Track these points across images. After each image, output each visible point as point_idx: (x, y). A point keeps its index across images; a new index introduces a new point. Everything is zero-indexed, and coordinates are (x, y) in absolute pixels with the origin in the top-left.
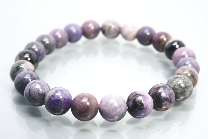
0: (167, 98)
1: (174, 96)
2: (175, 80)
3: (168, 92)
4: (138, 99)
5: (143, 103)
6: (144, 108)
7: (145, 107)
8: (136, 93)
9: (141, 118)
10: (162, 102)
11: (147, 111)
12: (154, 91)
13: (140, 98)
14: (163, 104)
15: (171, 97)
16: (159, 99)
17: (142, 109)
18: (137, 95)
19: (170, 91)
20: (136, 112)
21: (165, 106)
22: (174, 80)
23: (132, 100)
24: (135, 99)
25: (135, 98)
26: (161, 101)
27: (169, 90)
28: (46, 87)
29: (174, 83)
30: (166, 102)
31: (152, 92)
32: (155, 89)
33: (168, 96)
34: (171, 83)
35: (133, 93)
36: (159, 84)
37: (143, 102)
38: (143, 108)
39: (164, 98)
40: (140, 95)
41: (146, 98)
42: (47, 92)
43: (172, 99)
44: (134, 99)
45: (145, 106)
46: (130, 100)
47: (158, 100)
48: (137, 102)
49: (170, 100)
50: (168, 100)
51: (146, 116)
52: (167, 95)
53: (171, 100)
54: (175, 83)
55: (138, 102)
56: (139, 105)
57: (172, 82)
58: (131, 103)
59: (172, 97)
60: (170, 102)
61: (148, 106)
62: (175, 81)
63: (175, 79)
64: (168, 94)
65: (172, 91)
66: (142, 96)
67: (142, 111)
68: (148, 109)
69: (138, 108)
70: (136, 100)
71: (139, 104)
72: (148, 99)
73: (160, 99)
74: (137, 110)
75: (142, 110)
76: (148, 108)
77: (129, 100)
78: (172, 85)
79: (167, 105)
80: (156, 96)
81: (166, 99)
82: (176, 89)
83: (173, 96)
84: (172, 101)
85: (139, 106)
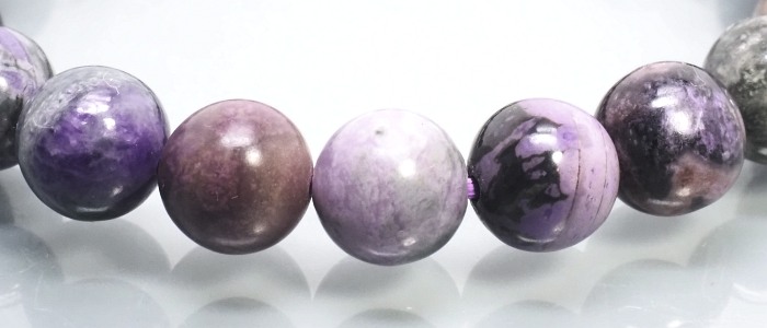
0: (697, 138)
1: (736, 128)
2: (744, 41)
3: (701, 102)
4: (530, 145)
5: (555, 168)
6: (564, 197)
7: (565, 190)
8: (520, 110)
9: (545, 247)
10: (669, 162)
11: (580, 212)
12: (623, 102)
13: (542, 140)
14: (671, 173)
15: (717, 133)
16: (647, 141)
17: (553, 200)
18: (526, 119)
19: (710, 99)
20: (518, 215)
21: (684, 182)
22: (739, 41)
23: (499, 148)
24: (516, 143)
25: (515, 136)
26: (662, 151)
27: (703, 93)
28: (24, 64)
29: (739, 56)
30: (688, 160)
31: (614, 107)
32: (628, 88)
33: (700, 126)
34: (721, 62)
35: (509, 110)
36: (655, 66)
37: (557, 158)
38: (555, 194)
39: (677, 136)
40: (543, 121)
41: (574, 138)
42: (32, 93)
43: (725, 145)
44: (507, 141)
45: (569, 182)
46: (489, 149)
47: (647, 148)
48: (522, 160)
49: (711, 148)
50: (702, 149)
51: (576, 239)
52: (694, 123)
53: (720, 148)
54: (745, 58)
55: (529, 159)
56: (536, 175)
57: (727, 52)
58: (490, 166)
59: (722, 130)
60: (716, 158)
61: (585, 185)
62: (743, 47)
63: (743, 37)
64: (701, 114)
65: (722, 100)
66: (554, 130)
67: (549, 213)
68: (583, 200)
69: (530, 191)
70: (519, 152)
71: (535, 169)
72: (588, 145)
73: (655, 143)
74: (524, 203)
75: (548, 206)
76: (583, 193)
77: (481, 148)
78: (728, 67)
79: (696, 179)
80: (636, 128)
81: (692, 144)
82: (752, 87)
83: (730, 126)
84: (726, 155)
85: (531, 183)
